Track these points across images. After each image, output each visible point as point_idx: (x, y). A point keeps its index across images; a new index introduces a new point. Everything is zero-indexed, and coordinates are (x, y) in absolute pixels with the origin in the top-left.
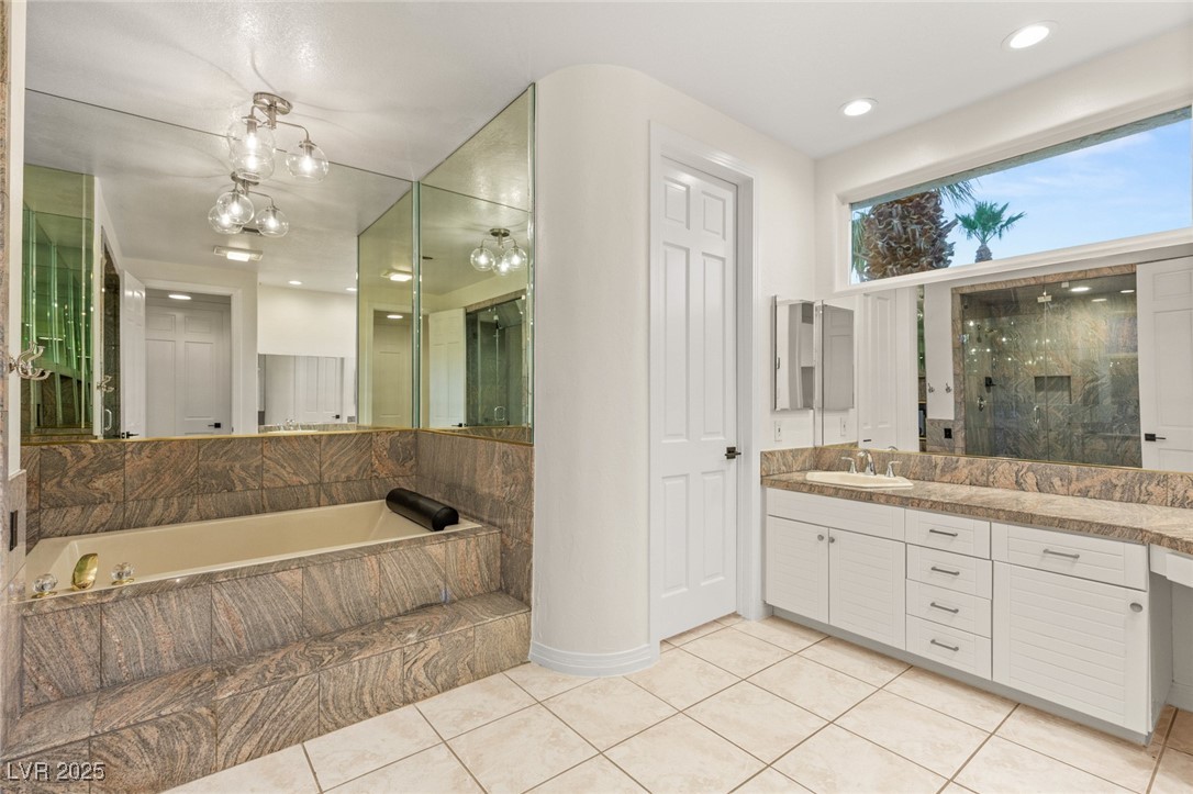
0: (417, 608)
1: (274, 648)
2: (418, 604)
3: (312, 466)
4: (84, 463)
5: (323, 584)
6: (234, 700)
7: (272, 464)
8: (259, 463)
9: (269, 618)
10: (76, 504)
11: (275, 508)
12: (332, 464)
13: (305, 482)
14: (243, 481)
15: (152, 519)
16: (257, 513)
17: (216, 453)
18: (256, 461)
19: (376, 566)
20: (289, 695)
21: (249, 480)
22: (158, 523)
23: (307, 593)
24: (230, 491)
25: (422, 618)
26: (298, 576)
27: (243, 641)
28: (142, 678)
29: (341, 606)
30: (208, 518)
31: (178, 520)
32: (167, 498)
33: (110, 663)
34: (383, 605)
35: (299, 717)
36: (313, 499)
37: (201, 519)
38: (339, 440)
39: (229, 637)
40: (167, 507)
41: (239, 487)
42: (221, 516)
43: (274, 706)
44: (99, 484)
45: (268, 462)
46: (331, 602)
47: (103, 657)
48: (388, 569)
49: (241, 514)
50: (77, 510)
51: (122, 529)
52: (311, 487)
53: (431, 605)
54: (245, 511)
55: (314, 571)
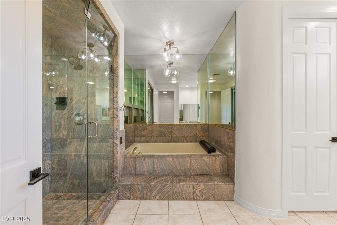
0: (201, 174)
1: (166, 175)
2: (201, 173)
3: (182, 132)
4: (141, 128)
5: (177, 162)
6: (154, 185)
7: (174, 131)
8: (171, 131)
9: (165, 168)
10: (139, 136)
11: (174, 142)
12: (187, 132)
13: (181, 136)
14: (168, 134)
15: (151, 141)
16: (171, 142)
17: (162, 128)
18: (170, 130)
19: (189, 160)
20: (166, 188)
21: (169, 134)
22: (152, 142)
23: (173, 164)
24: (165, 136)
25: (201, 178)
26: (171, 159)
27: (160, 172)
28: (142, 175)
29: (181, 169)
30: (161, 142)
31: (156, 142)
32: (154, 137)
33: (137, 170)
34: (191, 171)
35: (168, 194)
36: (182, 141)
37: (160, 142)
38: (188, 126)
39: (157, 170)
40: (154, 139)
41: (167, 136)
42: (163, 142)
43: (162, 189)
44: (143, 133)
45: (173, 130)
46: (178, 167)
47: (136, 168)
48: (193, 162)
49: (167, 142)
50: (140, 137)
51: (146, 142)
52: (182, 137)
53: (205, 174)
54: (168, 142)
55: (174, 159)
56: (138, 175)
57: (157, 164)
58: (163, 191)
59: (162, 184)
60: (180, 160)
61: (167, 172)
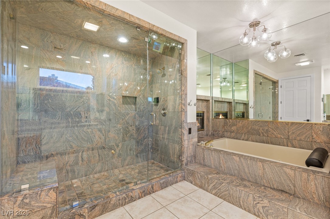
0: (279, 190)
1: (232, 175)
2: (280, 188)
3: (285, 132)
4: (230, 123)
5: (244, 164)
6: (211, 178)
7: (271, 130)
8: (267, 129)
9: (231, 166)
10: (229, 132)
11: (272, 143)
12: (293, 133)
13: (283, 137)
14: (263, 133)
15: (242, 139)
16: (267, 143)
17: (255, 124)
18: (266, 128)
19: (262, 166)
21: (264, 133)
22: (243, 140)
23: (240, 165)
24: (259, 135)
26: (238, 159)
27: (226, 169)
28: (209, 166)
29: (250, 173)
30: (254, 141)
31: (247, 140)
32: (245, 134)
33: (205, 161)
34: (265, 181)
36: (285, 144)
37: (252, 141)
38: (296, 125)
39: (223, 166)
40: (245, 136)
41: (262, 135)
42: (257, 142)
44: (232, 128)
45: (270, 129)
46: (246, 170)
48: (266, 169)
49: (262, 143)
50: (229, 133)
52: (285, 139)
53: (286, 192)
54: (263, 142)
55: (242, 159)
56: (206, 165)
57: (223, 160)
58: (219, 188)
59: (218, 180)
60: (249, 162)
61: (234, 172)
